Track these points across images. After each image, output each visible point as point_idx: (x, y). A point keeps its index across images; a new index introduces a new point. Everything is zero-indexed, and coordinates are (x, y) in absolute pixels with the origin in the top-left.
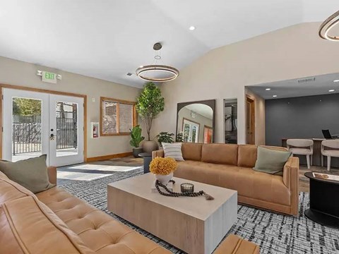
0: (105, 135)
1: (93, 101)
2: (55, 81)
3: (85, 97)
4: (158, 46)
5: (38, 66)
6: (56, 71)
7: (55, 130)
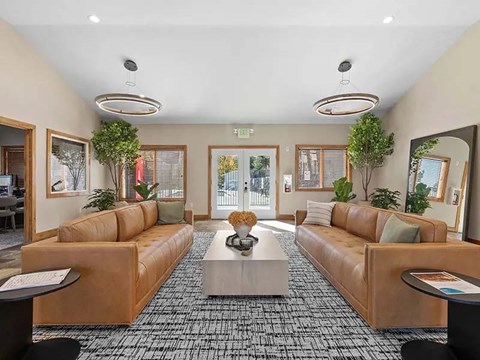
0: (301, 190)
1: (287, 152)
2: (248, 136)
3: (278, 147)
4: (345, 66)
5: (236, 125)
6: (250, 125)
7: (249, 183)
